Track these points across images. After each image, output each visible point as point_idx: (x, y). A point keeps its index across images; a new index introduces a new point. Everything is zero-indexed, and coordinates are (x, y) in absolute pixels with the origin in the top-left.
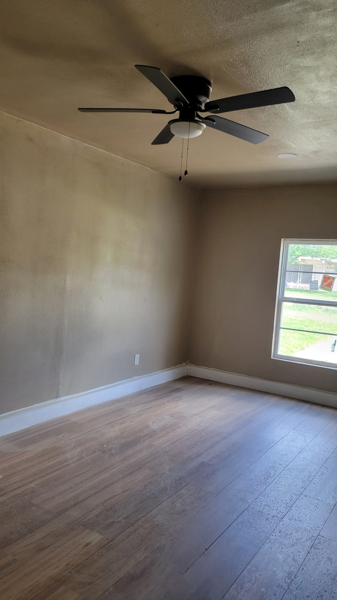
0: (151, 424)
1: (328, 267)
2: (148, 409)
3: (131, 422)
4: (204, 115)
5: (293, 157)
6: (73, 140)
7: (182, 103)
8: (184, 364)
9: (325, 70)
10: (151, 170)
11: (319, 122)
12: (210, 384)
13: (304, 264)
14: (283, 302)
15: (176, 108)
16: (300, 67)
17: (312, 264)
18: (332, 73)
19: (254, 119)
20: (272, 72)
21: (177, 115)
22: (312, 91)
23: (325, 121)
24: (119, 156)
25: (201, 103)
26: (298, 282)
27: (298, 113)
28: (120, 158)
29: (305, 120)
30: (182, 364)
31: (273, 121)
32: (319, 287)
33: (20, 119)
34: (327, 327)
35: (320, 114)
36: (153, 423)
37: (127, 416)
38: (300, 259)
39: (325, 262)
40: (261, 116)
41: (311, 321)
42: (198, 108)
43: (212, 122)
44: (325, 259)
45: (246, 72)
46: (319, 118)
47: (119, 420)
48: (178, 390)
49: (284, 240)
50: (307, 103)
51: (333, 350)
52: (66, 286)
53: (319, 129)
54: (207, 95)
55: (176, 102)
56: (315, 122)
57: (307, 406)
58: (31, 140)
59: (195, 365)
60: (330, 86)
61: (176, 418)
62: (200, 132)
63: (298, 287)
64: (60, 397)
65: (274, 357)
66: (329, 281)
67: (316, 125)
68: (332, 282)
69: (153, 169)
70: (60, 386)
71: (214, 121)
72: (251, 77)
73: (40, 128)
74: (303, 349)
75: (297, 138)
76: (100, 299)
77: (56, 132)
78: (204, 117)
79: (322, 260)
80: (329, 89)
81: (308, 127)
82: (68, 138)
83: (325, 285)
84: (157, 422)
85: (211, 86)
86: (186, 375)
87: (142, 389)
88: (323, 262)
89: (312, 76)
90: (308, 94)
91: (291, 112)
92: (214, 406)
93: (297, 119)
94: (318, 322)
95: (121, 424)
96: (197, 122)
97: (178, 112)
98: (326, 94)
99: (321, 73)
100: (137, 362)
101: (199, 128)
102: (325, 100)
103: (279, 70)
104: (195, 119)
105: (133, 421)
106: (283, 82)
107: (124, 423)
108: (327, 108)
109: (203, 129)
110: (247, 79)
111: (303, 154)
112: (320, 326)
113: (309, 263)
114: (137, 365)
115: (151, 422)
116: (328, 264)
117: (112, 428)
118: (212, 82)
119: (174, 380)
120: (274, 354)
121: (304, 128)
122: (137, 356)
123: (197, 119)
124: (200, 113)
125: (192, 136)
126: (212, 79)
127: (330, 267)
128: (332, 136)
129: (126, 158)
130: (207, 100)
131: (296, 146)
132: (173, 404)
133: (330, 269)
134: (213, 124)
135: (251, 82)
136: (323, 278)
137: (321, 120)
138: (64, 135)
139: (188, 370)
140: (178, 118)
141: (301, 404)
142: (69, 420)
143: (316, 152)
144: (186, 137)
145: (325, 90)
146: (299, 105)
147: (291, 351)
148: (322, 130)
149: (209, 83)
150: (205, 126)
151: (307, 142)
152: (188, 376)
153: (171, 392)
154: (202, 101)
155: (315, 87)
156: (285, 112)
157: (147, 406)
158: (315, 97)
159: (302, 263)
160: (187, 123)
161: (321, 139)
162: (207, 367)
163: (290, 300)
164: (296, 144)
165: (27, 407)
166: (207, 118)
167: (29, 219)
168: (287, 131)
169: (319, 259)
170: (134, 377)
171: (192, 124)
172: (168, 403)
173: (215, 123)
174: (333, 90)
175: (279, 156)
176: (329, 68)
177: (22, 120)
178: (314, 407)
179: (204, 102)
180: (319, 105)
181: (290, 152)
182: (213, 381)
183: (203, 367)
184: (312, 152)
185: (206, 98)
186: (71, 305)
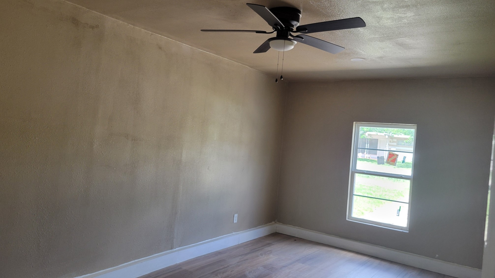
0: (248, 273)
1: (391, 141)
2: (244, 260)
3: (232, 271)
4: (295, 34)
5: (363, 60)
6: (191, 47)
7: (279, 26)
8: (273, 222)
9: (388, 4)
10: (250, 68)
11: (383, 37)
12: (295, 240)
13: (371, 138)
14: (355, 174)
15: (274, 29)
16: (369, 2)
17: (377, 138)
18: (394, 6)
19: (332, 35)
20: (348, 5)
21: (275, 34)
22: (378, 17)
23: (388, 36)
24: (226, 58)
25: (293, 26)
26: (366, 153)
27: (367, 31)
28: (226, 60)
29: (373, 36)
30: (272, 222)
31: (347, 36)
32: (385, 161)
33: (153, 33)
34: (392, 193)
35: (384, 32)
36: (249, 273)
37: (228, 266)
38: (367, 134)
39: (388, 136)
40: (338, 33)
41: (378, 187)
42: (291, 30)
43: (301, 39)
44: (388, 134)
45: (328, 5)
46: (383, 35)
47: (221, 269)
48: (269, 244)
49: (356, 123)
50: (374, 25)
51: (398, 215)
52: (182, 158)
53: (383, 42)
54: (298, 20)
55: (275, 26)
56: (380, 37)
57: (377, 262)
58: (160, 48)
59: (282, 224)
60: (392, 14)
61: (268, 269)
62: (292, 47)
63: (365, 157)
64: (174, 248)
65: (348, 219)
66: (393, 157)
67: (381, 39)
68: (396, 158)
69: (251, 67)
70: (175, 239)
71: (303, 38)
72: (331, 8)
73: (167, 39)
74: (372, 211)
75: (366, 48)
76: (208, 169)
77: (179, 42)
78: (295, 35)
79: (386, 135)
80: (391, 16)
81: (375, 41)
82: (188, 46)
83: (390, 160)
84: (252, 272)
85: (300, 14)
86: (275, 232)
87: (239, 243)
88: (387, 137)
89: (379, 7)
90: (375, 19)
91: (361, 30)
92: (299, 259)
93: (366, 35)
94: (384, 188)
95: (223, 273)
96: (290, 40)
97: (276, 32)
98: (389, 19)
99: (385, 6)
100: (235, 221)
101: (292, 44)
102: (388, 23)
103: (353, 4)
104: (289, 37)
105: (233, 271)
106: (356, 11)
107: (226, 272)
108: (390, 28)
109: (294, 45)
110: (328, 9)
111: (371, 59)
112: (386, 192)
113: (375, 137)
114: (235, 223)
115: (248, 272)
116: (391, 139)
117: (216, 276)
118: (301, 11)
119: (265, 236)
120: (349, 217)
121: (372, 41)
122: (236, 215)
123: (290, 37)
124: (292, 33)
125: (285, 50)
126: (301, 10)
127: (393, 141)
128: (394, 46)
129: (231, 60)
130: (297, 24)
131: (365, 53)
132: (265, 257)
133: (393, 142)
134: (302, 40)
135: (331, 11)
136: (389, 155)
137: (385, 36)
138: (185, 44)
139: (276, 227)
140: (276, 36)
141: (372, 260)
142: (181, 268)
143: (381, 58)
144: (282, 50)
145: (389, 16)
146: (368, 26)
147: (362, 213)
148: (386, 43)
149: (300, 12)
150: (296, 42)
151: (374, 51)
152: (276, 232)
153: (263, 246)
154: (294, 25)
155: (380, 14)
156: (357, 30)
157: (243, 258)
158: (380, 21)
159: (369, 137)
160: (282, 41)
161: (385, 48)
162: (292, 226)
163: (361, 172)
164: (365, 52)
165: (147, 256)
166: (297, 36)
167: (156, 107)
168: (358, 43)
169: (383, 134)
170: (232, 233)
171: (287, 41)
172: (261, 256)
173: (303, 40)
174: (394, 16)
175: (351, 60)
176: (392, 2)
177: (154, 34)
178: (383, 263)
179: (296, 25)
180: (383, 26)
181: (360, 57)
182: (297, 238)
183: (289, 225)
184: (378, 57)
185: (297, 22)
186: (185, 174)
